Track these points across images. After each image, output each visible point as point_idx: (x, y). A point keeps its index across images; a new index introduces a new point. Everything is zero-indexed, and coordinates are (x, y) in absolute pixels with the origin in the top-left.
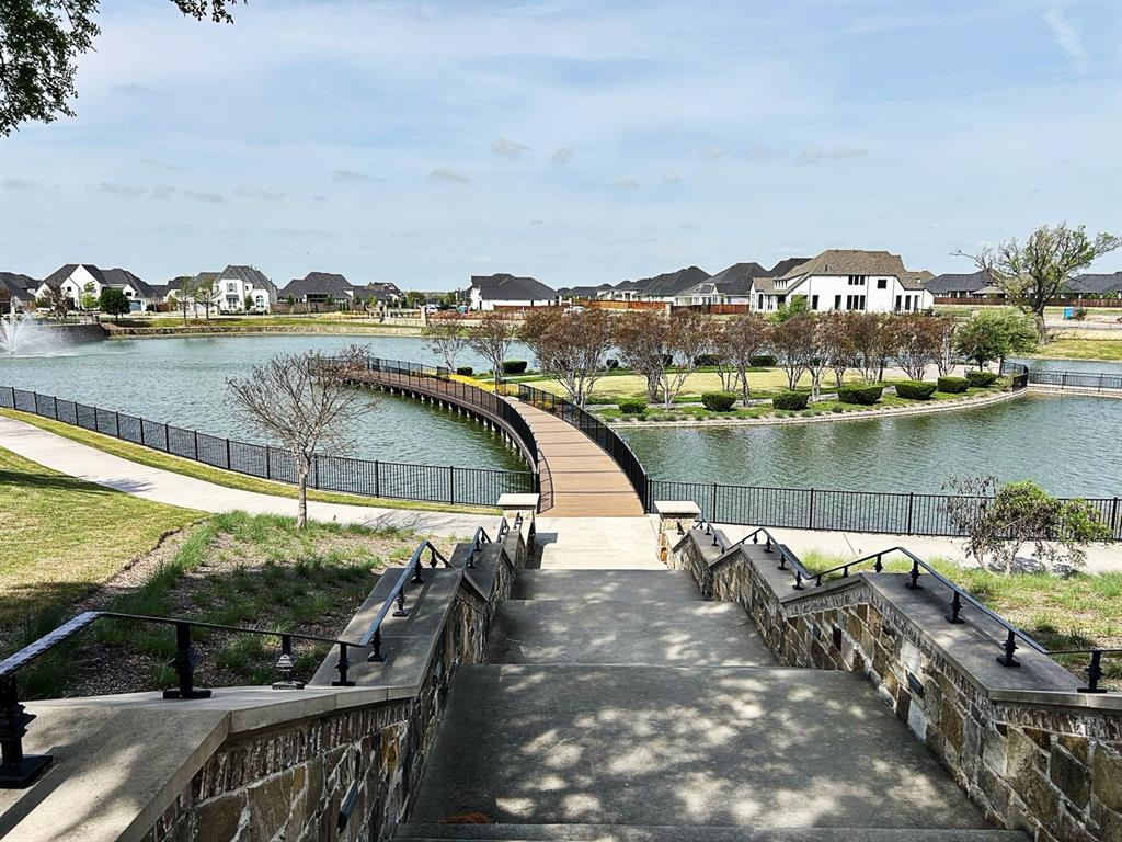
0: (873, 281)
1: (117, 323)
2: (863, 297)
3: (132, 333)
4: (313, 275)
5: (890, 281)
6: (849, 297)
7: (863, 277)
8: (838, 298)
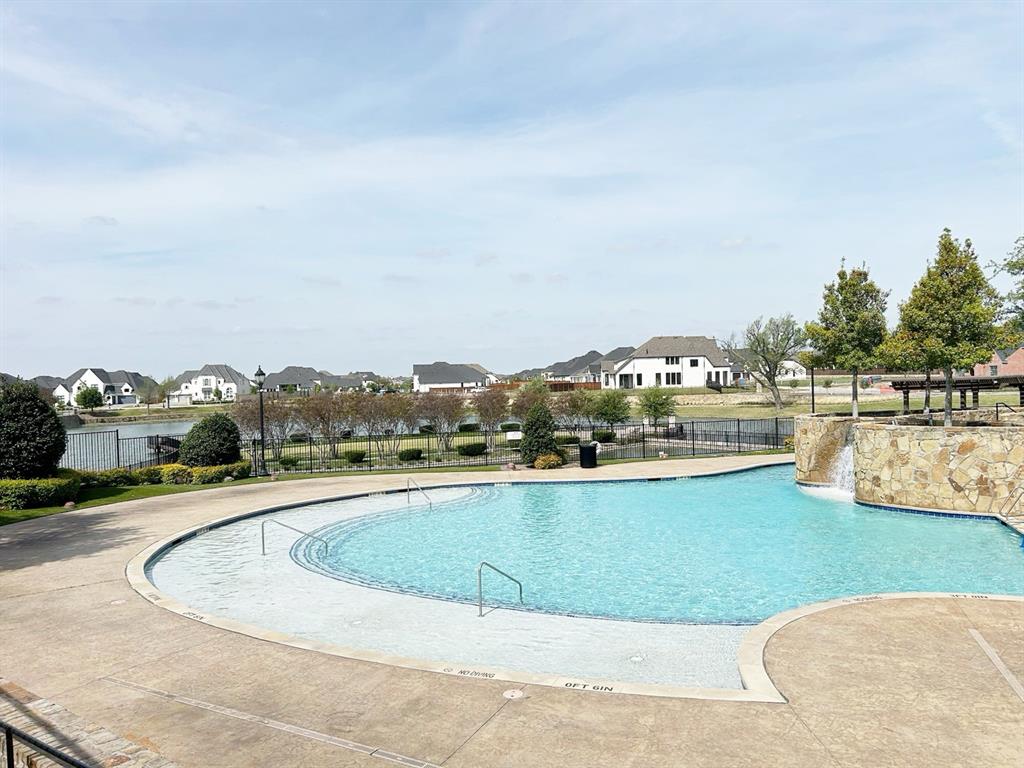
0: (686, 361)
1: (93, 414)
2: (679, 374)
3: (103, 421)
4: (288, 369)
5: (701, 360)
6: (668, 374)
7: (677, 358)
8: (658, 376)
